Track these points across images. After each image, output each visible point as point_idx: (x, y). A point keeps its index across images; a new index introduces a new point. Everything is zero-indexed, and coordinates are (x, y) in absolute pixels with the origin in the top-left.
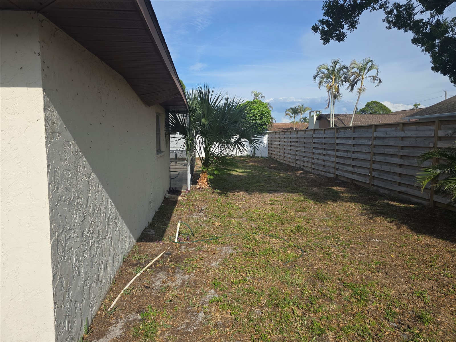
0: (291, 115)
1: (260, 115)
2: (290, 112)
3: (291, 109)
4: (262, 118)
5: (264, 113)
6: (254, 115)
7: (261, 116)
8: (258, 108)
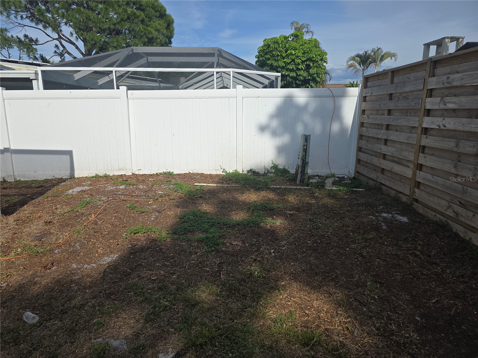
0: (358, 67)
1: (306, 61)
2: (355, 61)
3: (358, 56)
4: (308, 67)
5: (313, 57)
6: (293, 60)
7: (308, 63)
8: (301, 47)
